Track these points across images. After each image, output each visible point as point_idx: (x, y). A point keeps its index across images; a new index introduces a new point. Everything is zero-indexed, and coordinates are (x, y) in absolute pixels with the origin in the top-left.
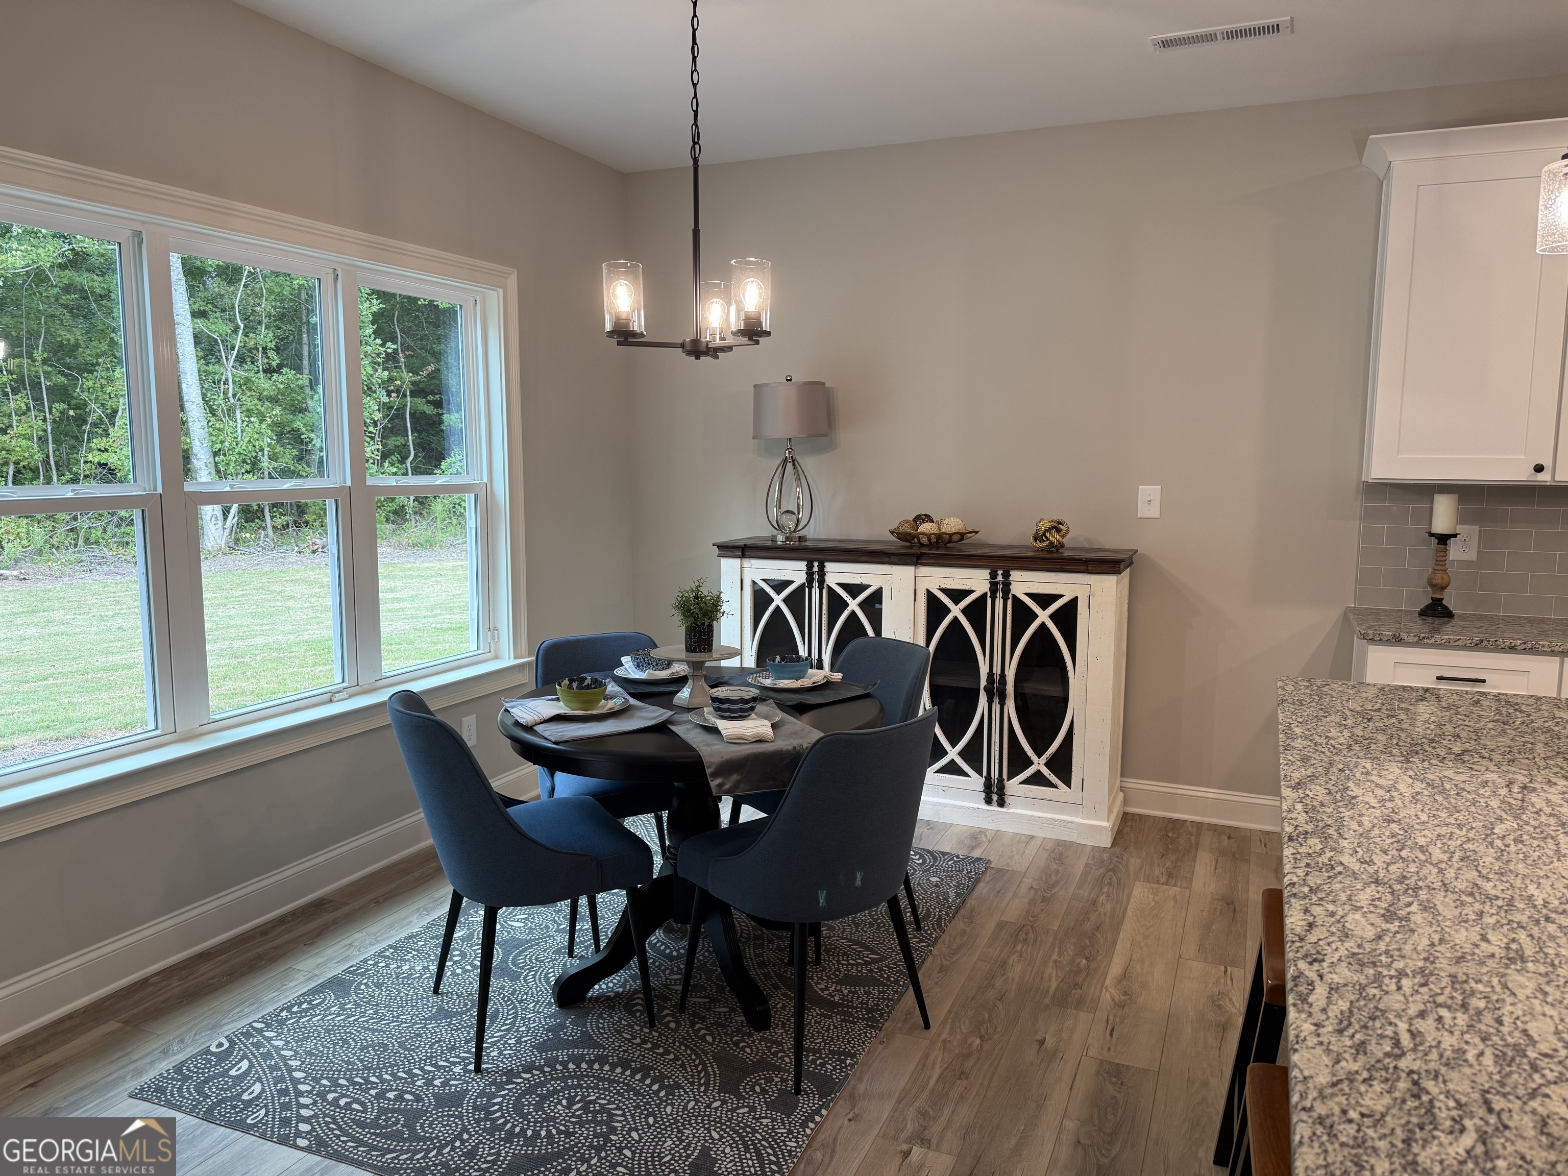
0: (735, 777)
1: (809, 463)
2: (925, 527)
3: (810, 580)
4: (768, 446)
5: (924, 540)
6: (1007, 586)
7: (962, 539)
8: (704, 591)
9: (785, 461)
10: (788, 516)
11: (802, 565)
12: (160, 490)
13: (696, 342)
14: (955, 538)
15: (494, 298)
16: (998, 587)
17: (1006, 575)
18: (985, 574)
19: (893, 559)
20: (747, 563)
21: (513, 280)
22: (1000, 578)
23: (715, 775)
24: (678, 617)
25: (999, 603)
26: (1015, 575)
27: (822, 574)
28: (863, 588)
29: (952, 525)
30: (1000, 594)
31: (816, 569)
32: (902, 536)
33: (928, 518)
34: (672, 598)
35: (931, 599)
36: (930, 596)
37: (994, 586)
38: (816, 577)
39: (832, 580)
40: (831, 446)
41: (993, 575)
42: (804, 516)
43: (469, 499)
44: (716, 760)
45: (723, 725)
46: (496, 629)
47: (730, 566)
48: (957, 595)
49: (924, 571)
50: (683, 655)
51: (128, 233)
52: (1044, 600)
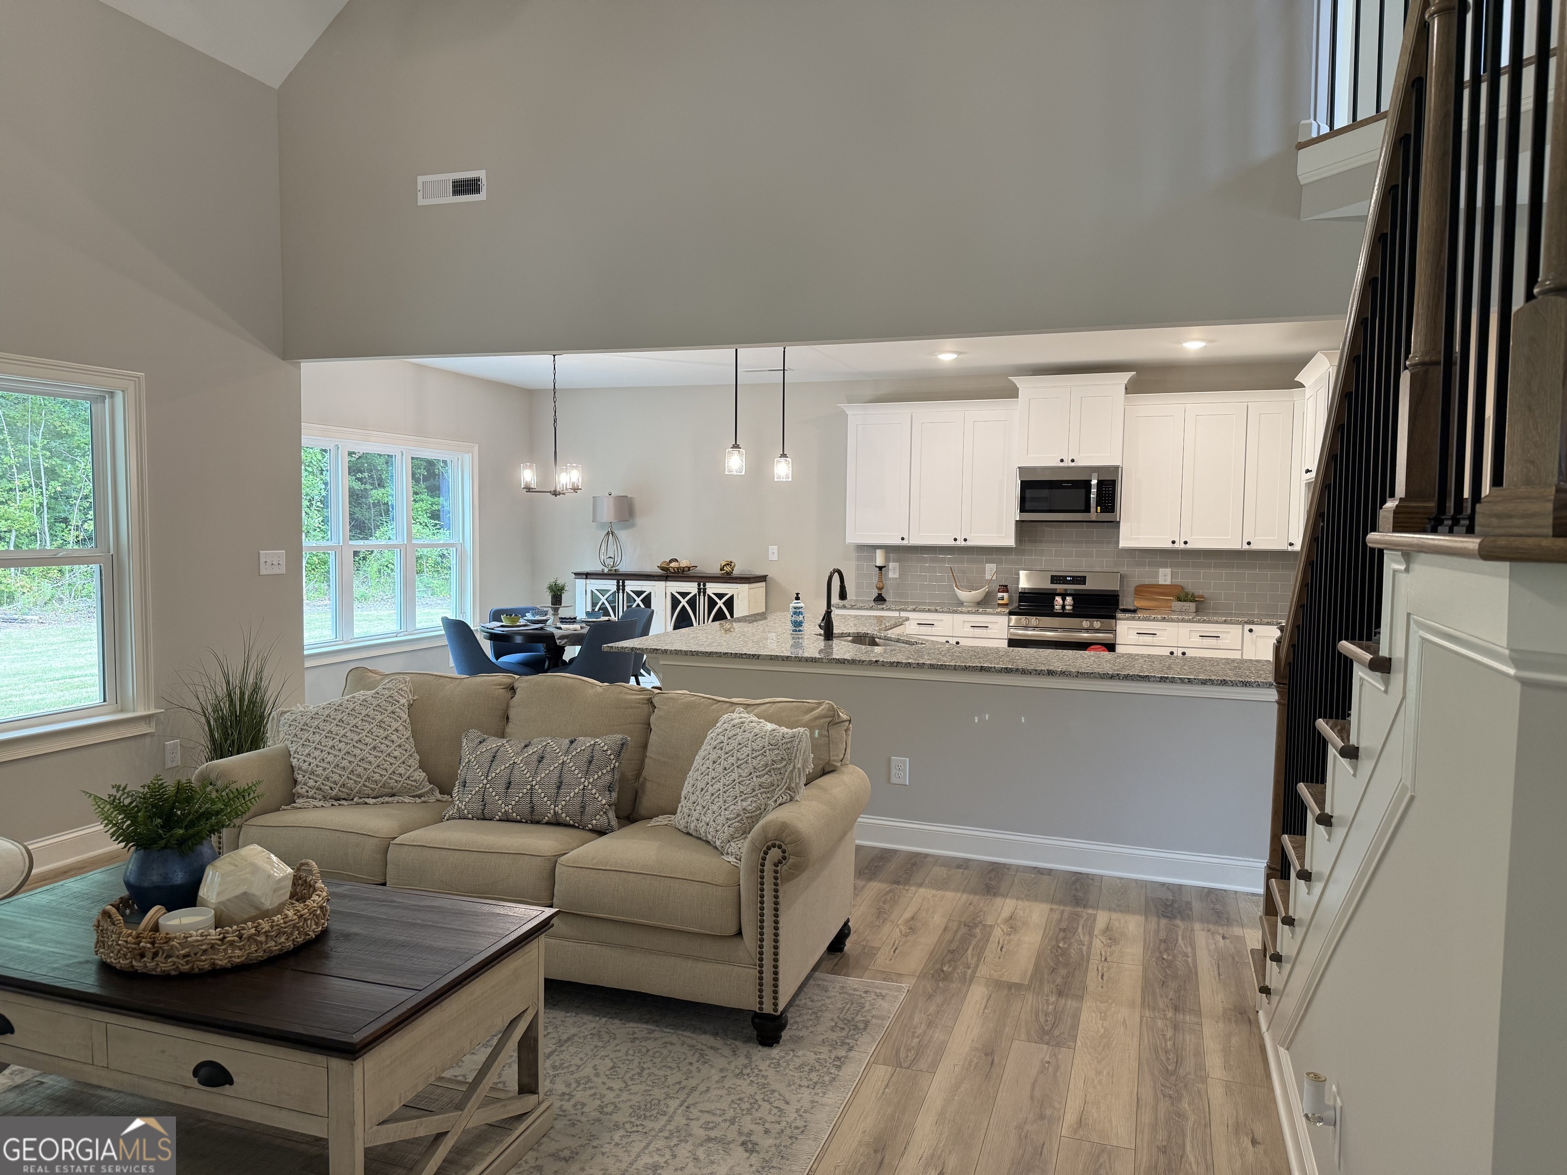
0: (566, 640)
1: (622, 534)
2: (673, 565)
3: (618, 589)
4: (602, 525)
5: (672, 570)
6: (705, 589)
7: (689, 570)
8: (558, 582)
9: (608, 533)
10: (610, 559)
11: (615, 582)
12: (341, 544)
13: (555, 491)
14: (686, 569)
15: (467, 458)
16: (702, 591)
17: (704, 585)
18: (695, 585)
19: (656, 578)
20: (588, 581)
21: (476, 449)
22: (702, 586)
23: (558, 639)
24: (548, 593)
25: (702, 597)
26: (708, 585)
27: (624, 586)
28: (643, 592)
29: (684, 563)
30: (702, 594)
31: (621, 584)
32: (662, 568)
33: (676, 560)
34: (547, 585)
35: (673, 597)
36: (673, 595)
37: (699, 589)
38: (621, 587)
39: (628, 589)
40: (633, 525)
41: (699, 585)
42: (617, 559)
43: (453, 550)
44: (559, 635)
45: (563, 626)
46: (464, 613)
47: (580, 583)
48: (684, 595)
49: (669, 584)
50: (550, 605)
51: (333, 445)
52: (720, 596)
